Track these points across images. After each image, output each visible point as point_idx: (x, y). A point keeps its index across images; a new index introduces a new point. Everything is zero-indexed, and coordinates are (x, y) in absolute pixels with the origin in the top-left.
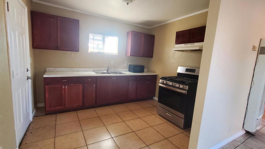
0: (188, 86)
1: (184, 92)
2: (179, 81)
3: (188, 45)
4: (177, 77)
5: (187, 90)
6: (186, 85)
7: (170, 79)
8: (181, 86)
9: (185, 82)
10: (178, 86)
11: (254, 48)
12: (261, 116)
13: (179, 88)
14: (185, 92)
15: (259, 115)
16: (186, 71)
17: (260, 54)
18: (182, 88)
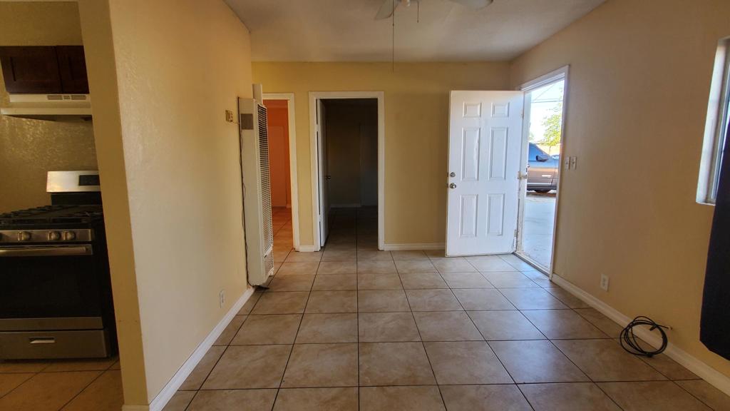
0: (90, 231)
1: (81, 249)
2: (54, 221)
3: (64, 101)
4: (50, 206)
5: (90, 240)
6: (86, 226)
7: (14, 222)
8: (67, 235)
9: (79, 220)
10: (53, 236)
11: (228, 115)
12: (271, 249)
13: (59, 242)
14: (84, 248)
15: (266, 249)
16: (80, 184)
17: (242, 129)
18: (71, 239)
